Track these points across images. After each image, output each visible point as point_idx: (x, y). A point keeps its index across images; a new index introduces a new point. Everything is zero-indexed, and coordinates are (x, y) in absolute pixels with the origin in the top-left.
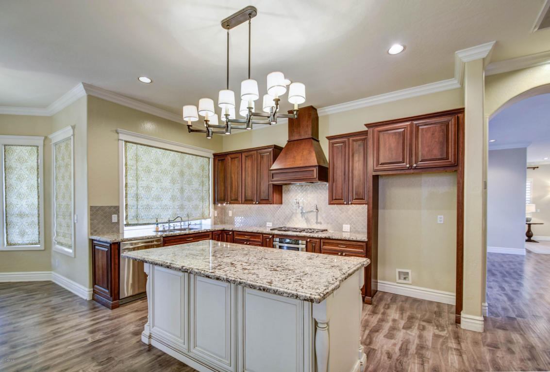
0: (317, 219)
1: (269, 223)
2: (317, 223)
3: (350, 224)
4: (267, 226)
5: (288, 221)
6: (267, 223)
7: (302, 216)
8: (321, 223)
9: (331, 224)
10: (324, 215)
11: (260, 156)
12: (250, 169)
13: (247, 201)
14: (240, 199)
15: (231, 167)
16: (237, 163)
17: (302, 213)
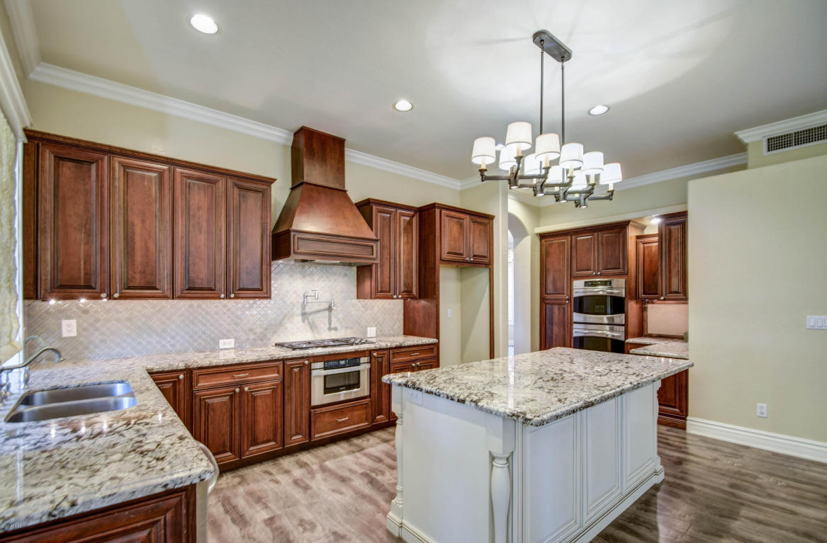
0: (330, 323)
1: (227, 341)
2: (330, 329)
3: (376, 326)
4: (221, 346)
5: (275, 333)
6: (221, 342)
7: (304, 321)
8: (336, 329)
9: (352, 328)
10: (340, 316)
11: (236, 190)
12: (203, 214)
13: (195, 290)
14: (166, 285)
15: (126, 193)
16: (154, 189)
17: (304, 314)
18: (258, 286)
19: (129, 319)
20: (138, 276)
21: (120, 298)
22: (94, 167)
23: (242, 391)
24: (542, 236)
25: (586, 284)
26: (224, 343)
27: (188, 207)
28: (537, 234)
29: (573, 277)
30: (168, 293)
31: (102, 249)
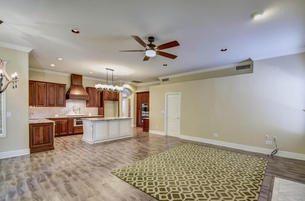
1: (57, 115)
2: (80, 113)
3: (91, 113)
4: (56, 116)
5: (67, 114)
6: (55, 115)
7: (73, 111)
8: (81, 113)
9: (85, 113)
10: (82, 111)
11: (58, 87)
12: (52, 91)
13: (50, 105)
14: (45, 104)
15: (38, 89)
16: (43, 88)
17: (74, 110)
18: (63, 105)
19: (38, 110)
20: (40, 103)
21: (38, 106)
22: (33, 84)
23: (59, 123)
24: (137, 93)
25: (144, 105)
26: (56, 115)
27: (49, 91)
28: (136, 93)
29: (142, 103)
30: (46, 106)
31: (34, 98)
